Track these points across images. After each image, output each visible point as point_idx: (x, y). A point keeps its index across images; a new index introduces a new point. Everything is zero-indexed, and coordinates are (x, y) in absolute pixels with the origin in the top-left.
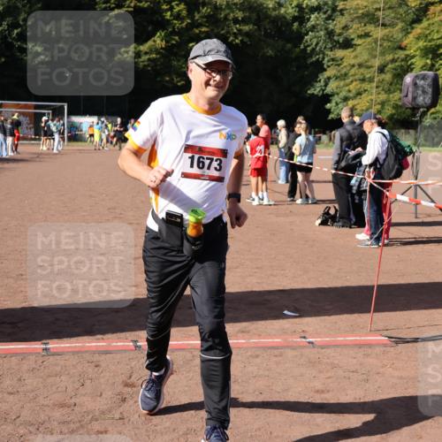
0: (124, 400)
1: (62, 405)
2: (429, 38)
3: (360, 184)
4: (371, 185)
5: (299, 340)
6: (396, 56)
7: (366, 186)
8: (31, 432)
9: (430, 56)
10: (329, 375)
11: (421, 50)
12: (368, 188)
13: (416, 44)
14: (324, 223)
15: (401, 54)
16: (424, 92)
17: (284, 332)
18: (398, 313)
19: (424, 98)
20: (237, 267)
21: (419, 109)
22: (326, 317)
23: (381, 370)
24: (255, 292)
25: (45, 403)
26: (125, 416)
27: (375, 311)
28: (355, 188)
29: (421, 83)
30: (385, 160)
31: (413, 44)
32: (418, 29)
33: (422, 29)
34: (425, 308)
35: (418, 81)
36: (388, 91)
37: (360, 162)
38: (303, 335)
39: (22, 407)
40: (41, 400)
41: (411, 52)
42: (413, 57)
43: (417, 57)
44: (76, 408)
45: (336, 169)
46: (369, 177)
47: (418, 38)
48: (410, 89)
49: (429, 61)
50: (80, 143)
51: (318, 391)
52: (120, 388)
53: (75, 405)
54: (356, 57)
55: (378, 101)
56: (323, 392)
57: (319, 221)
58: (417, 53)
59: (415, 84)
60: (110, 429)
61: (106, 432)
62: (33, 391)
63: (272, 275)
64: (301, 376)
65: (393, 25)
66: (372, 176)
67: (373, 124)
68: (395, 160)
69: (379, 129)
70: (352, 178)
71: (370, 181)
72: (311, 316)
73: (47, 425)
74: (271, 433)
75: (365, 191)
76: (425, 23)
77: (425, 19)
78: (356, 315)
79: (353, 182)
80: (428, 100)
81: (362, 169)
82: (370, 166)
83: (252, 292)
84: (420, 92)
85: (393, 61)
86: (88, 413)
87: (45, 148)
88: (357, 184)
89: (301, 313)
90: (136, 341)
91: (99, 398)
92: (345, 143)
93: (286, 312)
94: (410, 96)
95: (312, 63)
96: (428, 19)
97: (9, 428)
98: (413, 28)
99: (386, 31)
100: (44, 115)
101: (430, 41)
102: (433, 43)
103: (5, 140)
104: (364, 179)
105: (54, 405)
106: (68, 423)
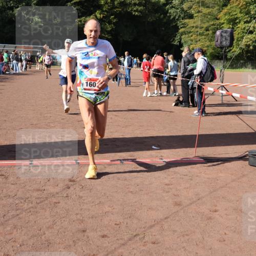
0: (69, 188)
1: (38, 190)
2: (231, 14)
3: (193, 84)
4: (198, 85)
5: (159, 160)
6: (215, 23)
7: (196, 86)
8: (21, 202)
9: (232, 23)
10: (172, 177)
11: (227, 20)
12: (197, 87)
13: (225, 17)
14: (176, 105)
15: (218, 22)
16: (226, 39)
17: (152, 156)
18: (209, 148)
19: (226, 42)
20: (130, 126)
21: (223, 48)
22: (173, 150)
23: (199, 175)
24: (139, 137)
25: (30, 189)
26: (69, 195)
27: (197, 147)
28: (190, 86)
29: (224, 34)
30: (206, 73)
31: (223, 18)
32: (225, 10)
33: (227, 10)
34: (224, 146)
35: (223, 34)
36: (211, 41)
37: (193, 73)
38: (161, 158)
39: (18, 191)
40: (27, 187)
41: (222, 21)
42: (223, 23)
43: (225, 24)
44: (44, 192)
45: (183, 77)
46: (197, 81)
47: (225, 15)
48: (219, 38)
49: (231, 26)
50: (56, 67)
51: (166, 185)
52: (67, 182)
53: (44, 190)
54: (194, 23)
55: (206, 45)
56: (169, 185)
57: (174, 104)
58: (225, 22)
59: (222, 35)
60: (61, 201)
61: (59, 203)
62: (23, 183)
63: (148, 130)
64: (159, 177)
65: (213, 7)
66: (199, 81)
67: (199, 54)
68: (211, 73)
69: (202, 57)
70: (189, 81)
71: (198, 83)
72: (166, 149)
73: (29, 199)
74: (141, 204)
75: (195, 88)
76: (229, 7)
77: (229, 5)
78: (189, 149)
79: (189, 83)
80: (228, 43)
81: (194, 77)
82: (198, 75)
83: (137, 137)
84: (224, 39)
85: (213, 25)
86: (51, 194)
87: (38, 69)
88: (191, 84)
89: (161, 147)
90: (77, 160)
91: (56, 187)
92: (186, 64)
93: (153, 147)
94: (219, 41)
95: (173, 26)
96: (230, 5)
97: (11, 200)
98: (223, 9)
99: (210, 10)
100: (37, 52)
101: (231, 16)
102: (233, 17)
103: (17, 64)
104: (195, 82)
105: (34, 190)
106: (40, 198)
